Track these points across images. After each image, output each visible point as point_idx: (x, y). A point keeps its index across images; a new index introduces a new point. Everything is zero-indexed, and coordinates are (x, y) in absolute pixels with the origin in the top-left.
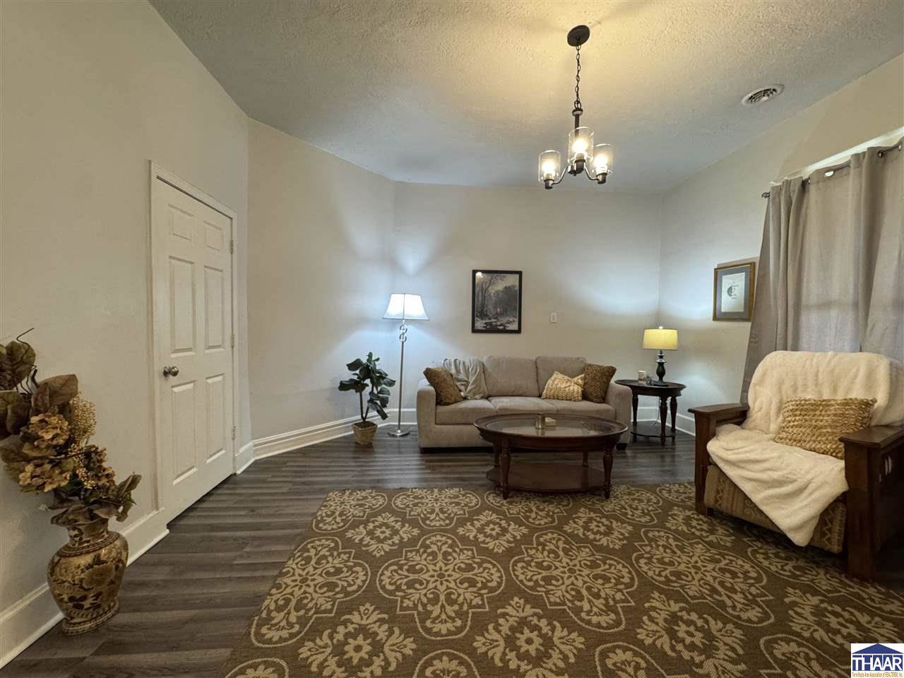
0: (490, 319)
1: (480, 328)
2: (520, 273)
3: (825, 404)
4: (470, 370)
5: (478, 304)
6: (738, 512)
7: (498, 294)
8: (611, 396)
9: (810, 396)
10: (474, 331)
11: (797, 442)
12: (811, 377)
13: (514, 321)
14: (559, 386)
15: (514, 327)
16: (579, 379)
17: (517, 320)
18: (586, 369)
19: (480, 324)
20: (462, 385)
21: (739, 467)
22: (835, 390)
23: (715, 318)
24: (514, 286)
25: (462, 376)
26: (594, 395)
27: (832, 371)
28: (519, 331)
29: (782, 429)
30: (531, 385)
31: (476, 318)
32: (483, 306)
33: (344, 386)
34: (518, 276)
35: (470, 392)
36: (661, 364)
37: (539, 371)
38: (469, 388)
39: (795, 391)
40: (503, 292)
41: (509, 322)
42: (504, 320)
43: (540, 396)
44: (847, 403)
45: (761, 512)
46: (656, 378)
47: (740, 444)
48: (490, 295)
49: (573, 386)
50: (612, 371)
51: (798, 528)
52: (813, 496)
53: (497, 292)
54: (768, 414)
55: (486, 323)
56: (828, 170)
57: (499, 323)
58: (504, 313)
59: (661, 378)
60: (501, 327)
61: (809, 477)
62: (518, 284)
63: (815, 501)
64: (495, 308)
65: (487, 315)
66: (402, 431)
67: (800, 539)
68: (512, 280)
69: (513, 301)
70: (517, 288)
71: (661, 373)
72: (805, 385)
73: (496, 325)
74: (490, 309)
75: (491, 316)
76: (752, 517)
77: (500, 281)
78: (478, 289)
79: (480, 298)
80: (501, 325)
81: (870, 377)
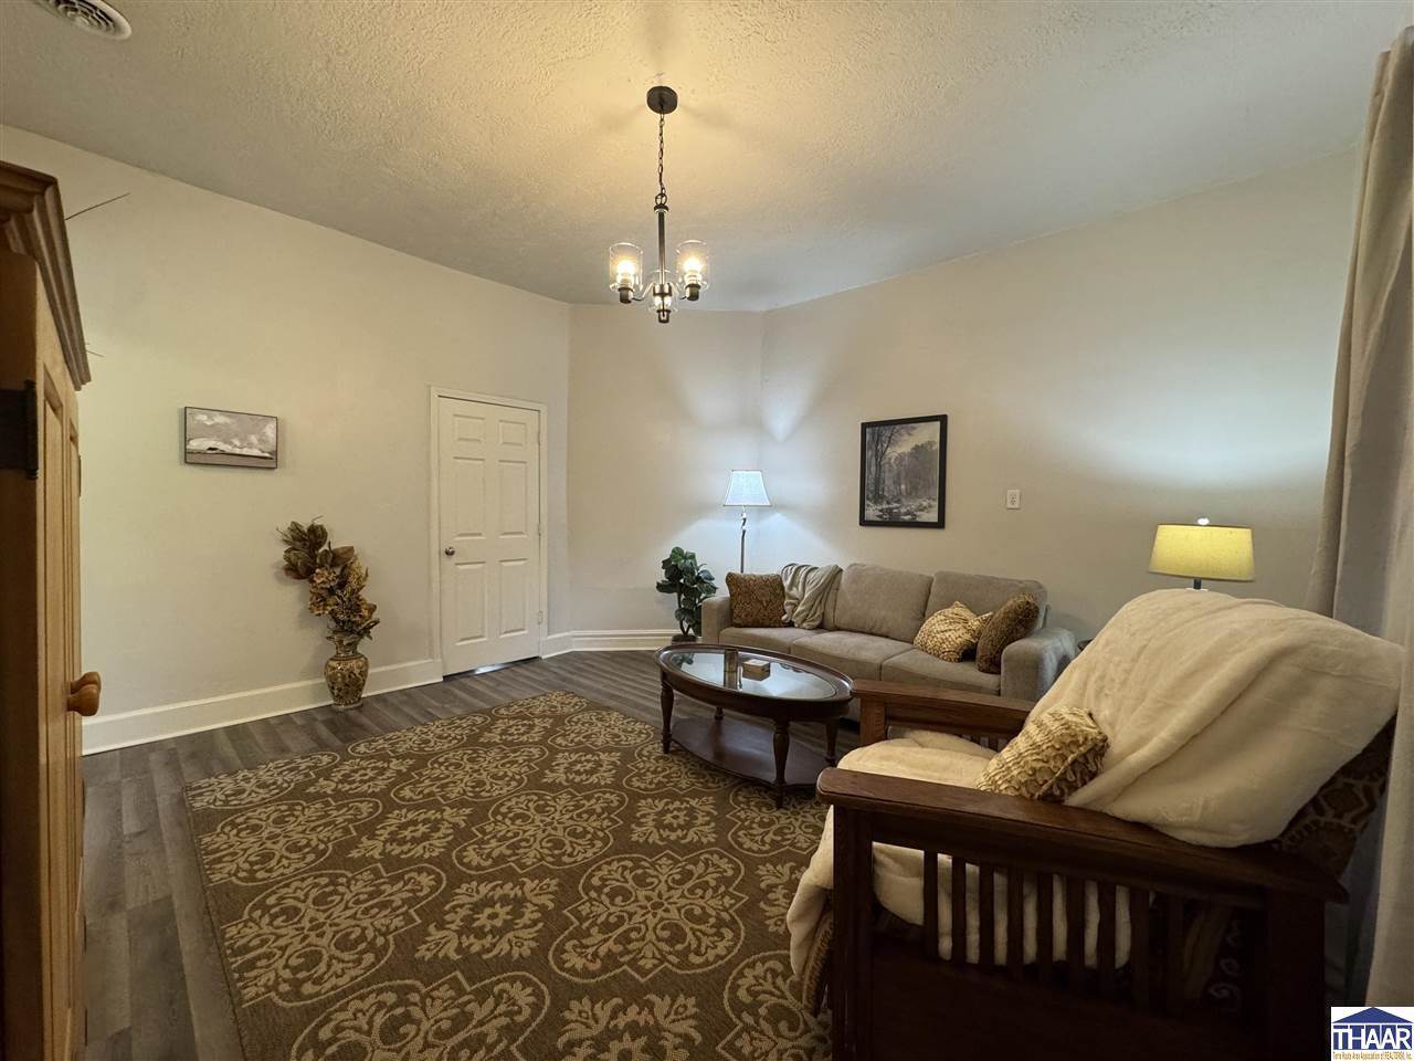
0: (889, 503)
1: (874, 518)
2: (942, 420)
5: (870, 480)
7: (904, 460)
10: (864, 522)
13: (930, 506)
15: (933, 517)
17: (936, 504)
19: (873, 512)
24: (931, 446)
28: (940, 524)
31: (867, 502)
32: (878, 481)
34: (938, 425)
40: (911, 455)
41: (922, 509)
42: (912, 505)
48: (889, 463)
53: (901, 458)
55: (881, 511)
57: (903, 510)
58: (913, 492)
60: (907, 518)
62: (938, 439)
64: (897, 483)
65: (882, 497)
68: (928, 434)
70: (937, 446)
73: (899, 514)
74: (890, 486)
75: (890, 498)
77: (906, 437)
78: (869, 454)
79: (873, 469)
80: (907, 513)
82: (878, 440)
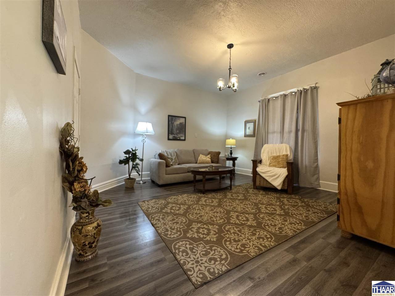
0: (175, 135)
1: (171, 138)
2: (185, 118)
3: (278, 157)
4: (172, 154)
5: (170, 129)
6: (265, 185)
7: (177, 125)
8: (220, 161)
9: (275, 155)
10: (169, 139)
11: (275, 166)
13: (183, 136)
14: (203, 159)
15: (183, 138)
16: (209, 156)
17: (184, 135)
18: (209, 153)
19: (171, 137)
20: (170, 160)
21: (265, 173)
22: (280, 153)
23: (245, 136)
24: (183, 123)
25: (170, 157)
26: (215, 161)
27: (279, 148)
28: (185, 140)
29: (270, 164)
30: (193, 159)
31: (169, 134)
32: (172, 129)
33: (121, 162)
34: (184, 119)
35: (173, 162)
36: (231, 151)
37: (195, 154)
38: (173, 161)
39: (271, 154)
40: (179, 124)
41: (181, 136)
42: (179, 135)
43: (196, 163)
44: (283, 155)
45: (271, 184)
46: (230, 155)
47: (262, 168)
48: (174, 126)
49: (208, 159)
50: (219, 153)
51: (279, 185)
52: (282, 177)
53: (177, 124)
54: (266, 160)
55: (173, 137)
56: (274, 97)
57: (178, 137)
58: (180, 133)
59: (231, 155)
60: (179, 138)
61: (281, 172)
62: (184, 122)
63: (282, 178)
64: (177, 130)
65: (173, 134)
66: (142, 182)
67: (279, 188)
68: (182, 120)
69: (183, 128)
70: (184, 123)
71: (231, 154)
72: (274, 152)
73: (177, 138)
74: (175, 131)
75: (175, 134)
76: (269, 186)
77: (178, 120)
78: (170, 123)
79: (171, 126)
80: (179, 137)
81: (286, 149)
82: (172, 120)
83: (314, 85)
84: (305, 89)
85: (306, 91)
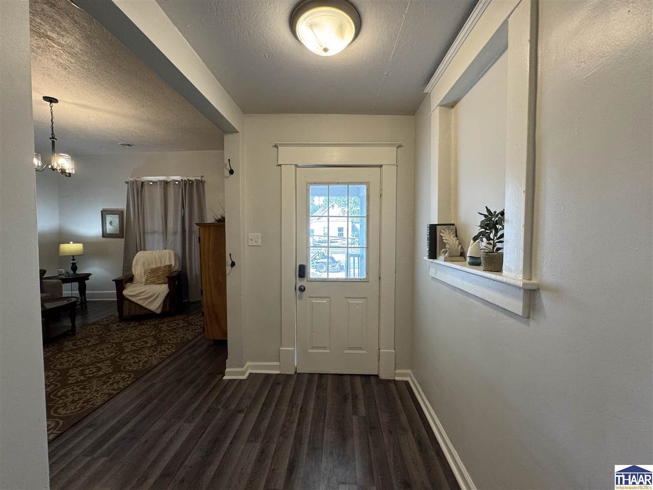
3: (159, 269)
9: (154, 266)
11: (153, 283)
12: (154, 260)
22: (161, 263)
27: (160, 257)
29: (147, 280)
39: (149, 266)
44: (165, 266)
47: (135, 289)
51: (158, 308)
54: (141, 275)
72: (152, 263)
81: (170, 257)
83: (200, 178)
84: (191, 181)
85: (191, 183)
